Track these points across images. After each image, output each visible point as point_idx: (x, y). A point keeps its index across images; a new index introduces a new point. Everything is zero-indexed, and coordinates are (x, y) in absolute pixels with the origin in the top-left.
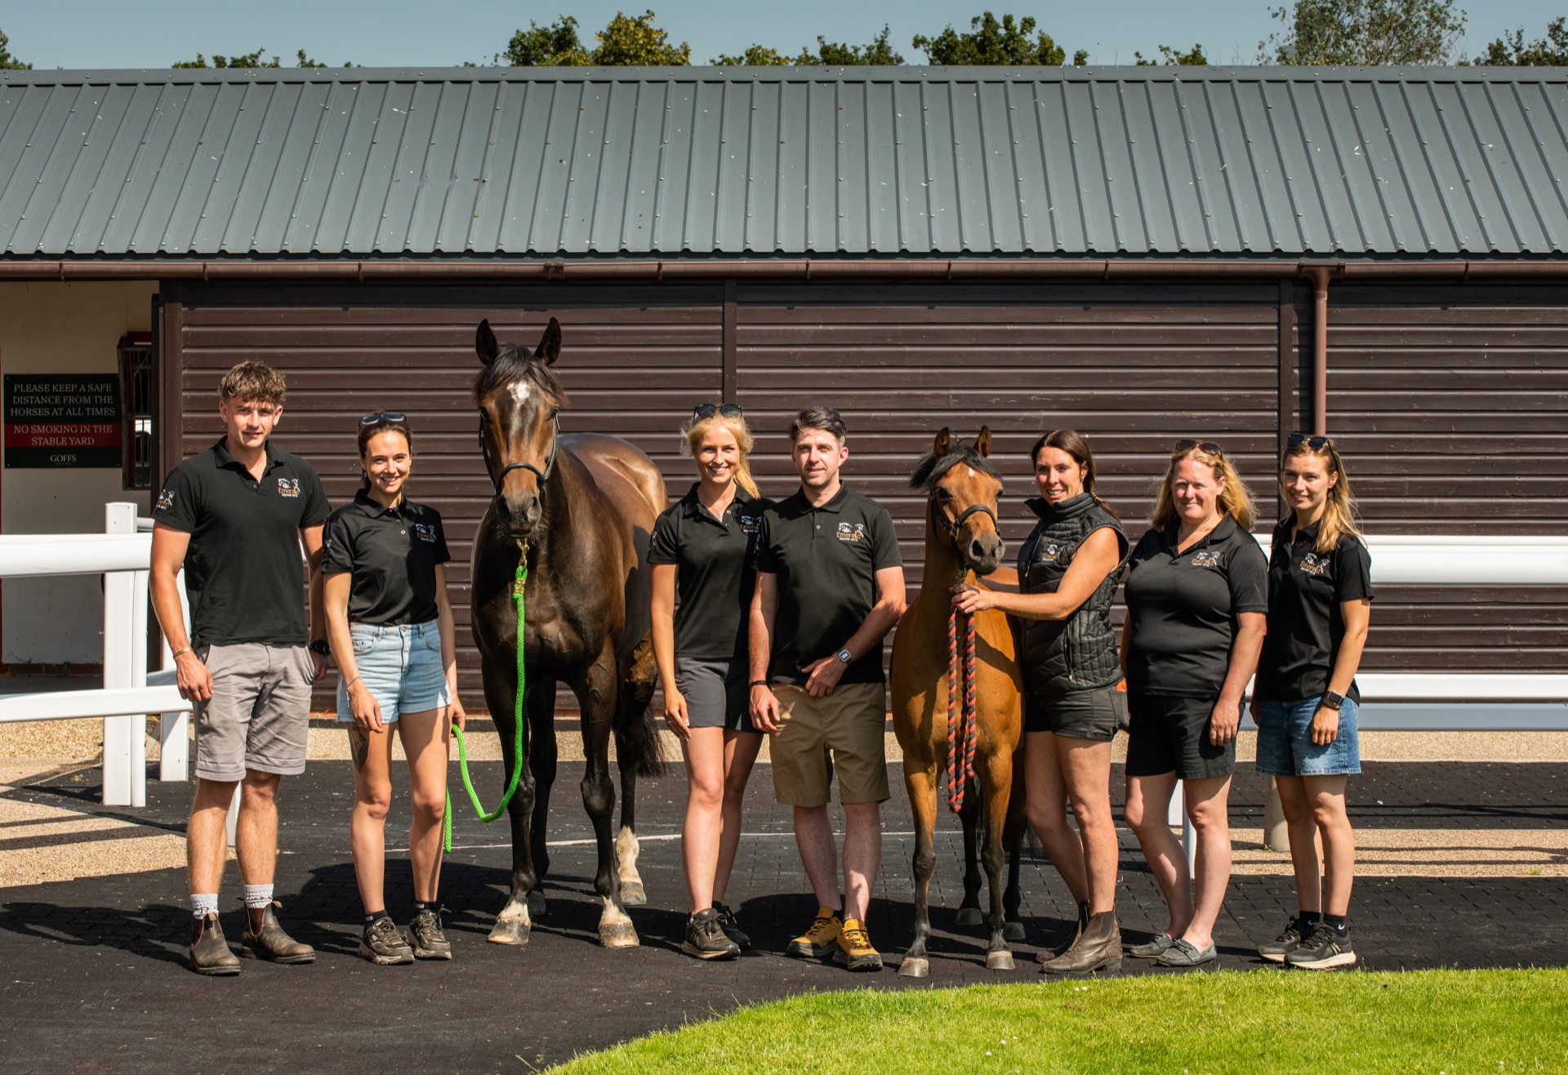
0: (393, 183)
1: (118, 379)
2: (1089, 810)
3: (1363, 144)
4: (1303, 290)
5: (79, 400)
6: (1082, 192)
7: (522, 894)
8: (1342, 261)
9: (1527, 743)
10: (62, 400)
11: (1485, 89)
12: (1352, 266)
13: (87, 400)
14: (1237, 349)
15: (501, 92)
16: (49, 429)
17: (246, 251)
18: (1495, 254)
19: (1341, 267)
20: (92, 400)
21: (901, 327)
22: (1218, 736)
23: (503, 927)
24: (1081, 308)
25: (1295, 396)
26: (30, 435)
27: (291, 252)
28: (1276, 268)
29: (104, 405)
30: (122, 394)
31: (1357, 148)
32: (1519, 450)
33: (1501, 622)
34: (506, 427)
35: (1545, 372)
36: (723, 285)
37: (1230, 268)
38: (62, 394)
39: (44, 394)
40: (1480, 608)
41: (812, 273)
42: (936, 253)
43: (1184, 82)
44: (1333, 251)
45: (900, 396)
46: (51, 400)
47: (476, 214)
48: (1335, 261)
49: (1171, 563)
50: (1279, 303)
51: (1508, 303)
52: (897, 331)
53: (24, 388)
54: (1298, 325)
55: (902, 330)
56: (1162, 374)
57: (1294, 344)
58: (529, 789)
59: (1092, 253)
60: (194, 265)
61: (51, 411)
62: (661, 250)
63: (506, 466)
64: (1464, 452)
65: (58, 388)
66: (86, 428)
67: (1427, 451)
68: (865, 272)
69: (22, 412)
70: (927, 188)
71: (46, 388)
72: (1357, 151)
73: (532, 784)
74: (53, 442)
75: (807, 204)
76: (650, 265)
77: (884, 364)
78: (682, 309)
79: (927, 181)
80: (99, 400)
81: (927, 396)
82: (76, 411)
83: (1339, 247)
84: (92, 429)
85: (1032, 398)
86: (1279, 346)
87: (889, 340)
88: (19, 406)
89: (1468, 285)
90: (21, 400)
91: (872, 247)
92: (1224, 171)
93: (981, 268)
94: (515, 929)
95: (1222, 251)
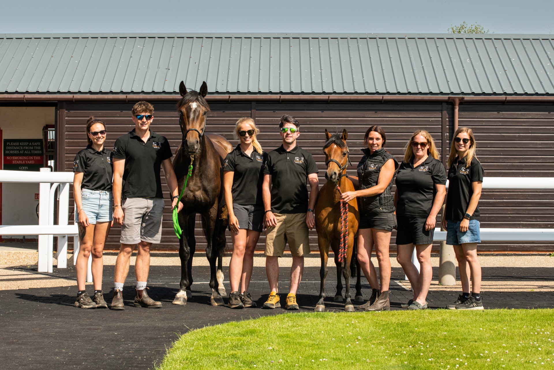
0: (138, 70)
1: (43, 141)
2: (382, 255)
3: (470, 59)
4: (450, 106)
5: (29, 148)
6: (374, 73)
7: (184, 288)
8: (463, 96)
9: (527, 261)
10: (23, 148)
11: (512, 41)
12: (467, 98)
13: (32, 148)
14: (428, 126)
15: (175, 40)
16: (19, 158)
17: (88, 91)
18: (516, 94)
19: (463, 98)
20: (34, 148)
21: (312, 118)
22: (428, 228)
23: (178, 299)
24: (374, 112)
25: (447, 142)
26: (12, 160)
27: (103, 92)
28: (441, 98)
29: (37, 150)
30: (44, 146)
31: (468, 60)
32: (524, 161)
33: (518, 220)
34: (188, 117)
35: (533, 134)
36: (251, 104)
37: (425, 98)
38: (23, 146)
39: (17, 146)
40: (511, 215)
41: (282, 99)
42: (324, 93)
43: (409, 38)
44: (460, 92)
45: (312, 142)
46: (20, 148)
47: (166, 80)
48: (461, 96)
49: (411, 171)
50: (442, 110)
51: (520, 111)
52: (311, 120)
53: (10, 144)
54: (448, 118)
55: (313, 119)
56: (401, 135)
57: (447, 124)
58: (188, 251)
59: (378, 93)
60: (70, 96)
61: (19, 152)
62: (230, 91)
63: (188, 129)
64: (505, 162)
65: (22, 144)
66: (31, 158)
67: (493, 161)
68: (300, 99)
69: (9, 152)
70: (321, 72)
71: (18, 144)
72: (468, 61)
73: (189, 250)
74: (20, 162)
75: (280, 77)
76: (226, 97)
77: (306, 131)
78: (237, 112)
79: (321, 70)
80: (36, 148)
81: (321, 142)
82: (28, 152)
83: (462, 91)
84: (33, 158)
85: (357, 143)
86: (442, 125)
87: (308, 123)
88: (8, 150)
89: (506, 105)
90: (9, 148)
91: (302, 91)
92: (423, 67)
93: (340, 98)
94: (182, 299)
95: (422, 92)
